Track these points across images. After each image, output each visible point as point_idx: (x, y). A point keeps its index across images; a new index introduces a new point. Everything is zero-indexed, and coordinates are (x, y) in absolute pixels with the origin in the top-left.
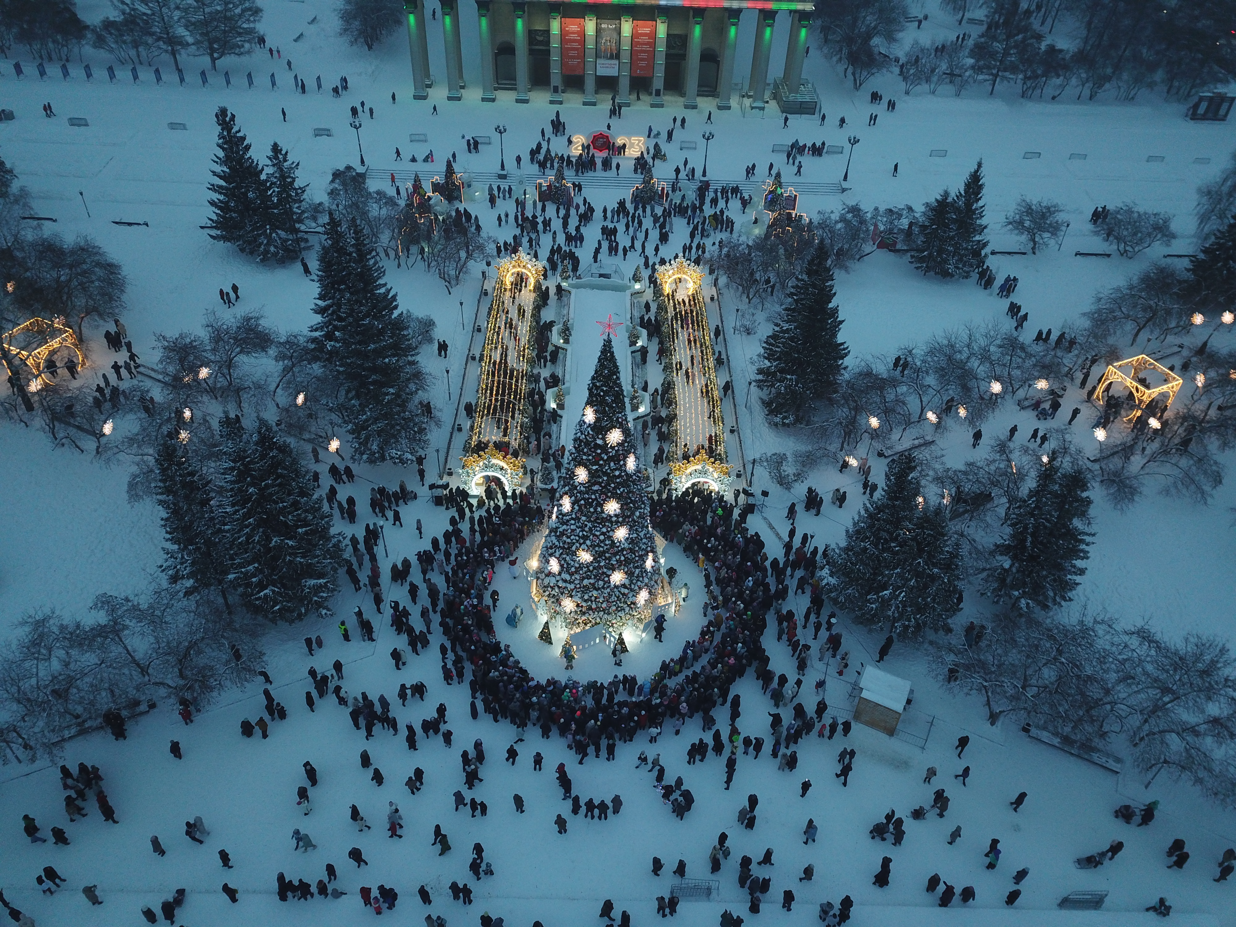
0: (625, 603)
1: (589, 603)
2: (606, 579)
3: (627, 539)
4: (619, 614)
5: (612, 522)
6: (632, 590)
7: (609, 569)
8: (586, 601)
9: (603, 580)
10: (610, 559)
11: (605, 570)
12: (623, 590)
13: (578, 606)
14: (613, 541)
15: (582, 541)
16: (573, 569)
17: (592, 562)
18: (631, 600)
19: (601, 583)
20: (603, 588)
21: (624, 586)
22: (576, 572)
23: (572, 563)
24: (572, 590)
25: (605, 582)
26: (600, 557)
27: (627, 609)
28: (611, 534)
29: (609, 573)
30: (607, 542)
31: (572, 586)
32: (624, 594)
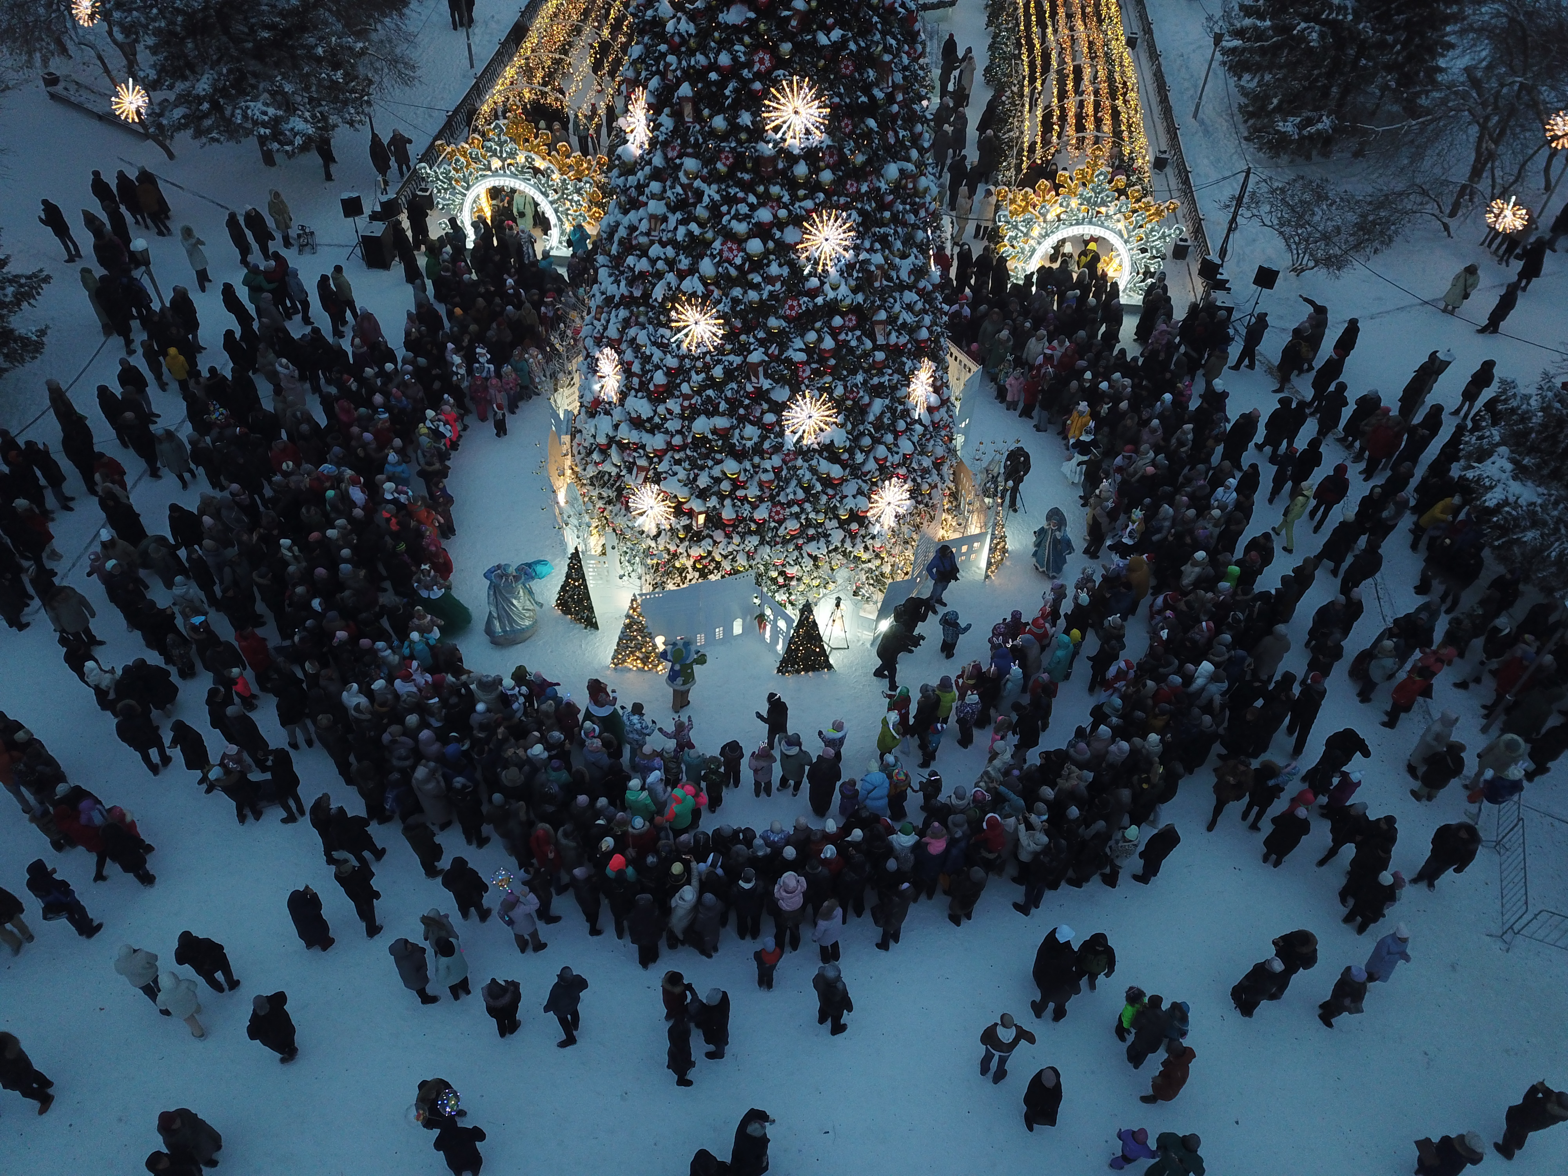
0: (832, 512)
1: (713, 502)
2: (770, 418)
3: (850, 266)
4: (811, 548)
5: (792, 185)
6: (856, 471)
7: (780, 380)
8: (703, 495)
9: (758, 423)
10: (782, 339)
11: (766, 384)
12: (825, 466)
13: (679, 510)
14: (796, 269)
15: (684, 263)
16: (660, 378)
17: (720, 350)
18: (850, 503)
19: (751, 431)
20: (758, 450)
21: (829, 451)
22: (668, 391)
23: (657, 354)
24: (660, 455)
25: (766, 429)
26: (748, 329)
27: (837, 536)
28: (790, 235)
29: (781, 394)
30: (774, 269)
31: (657, 442)
32: (827, 482)
